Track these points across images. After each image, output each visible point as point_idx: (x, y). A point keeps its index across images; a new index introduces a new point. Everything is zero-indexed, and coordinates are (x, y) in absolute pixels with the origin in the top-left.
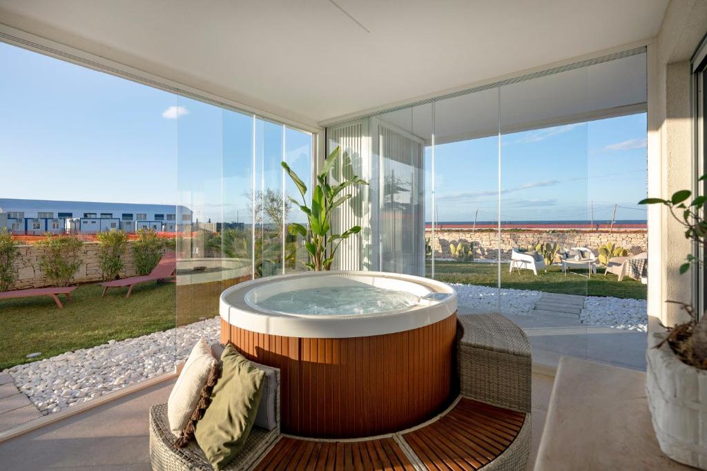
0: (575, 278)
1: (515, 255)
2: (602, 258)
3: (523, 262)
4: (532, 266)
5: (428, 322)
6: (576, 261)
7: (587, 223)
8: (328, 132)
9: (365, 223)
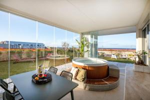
0: (124, 60)
1: (112, 55)
2: (129, 56)
3: (114, 57)
4: (116, 58)
5: (102, 65)
6: (124, 57)
7: (126, 49)
8: (82, 34)
9: (89, 49)
